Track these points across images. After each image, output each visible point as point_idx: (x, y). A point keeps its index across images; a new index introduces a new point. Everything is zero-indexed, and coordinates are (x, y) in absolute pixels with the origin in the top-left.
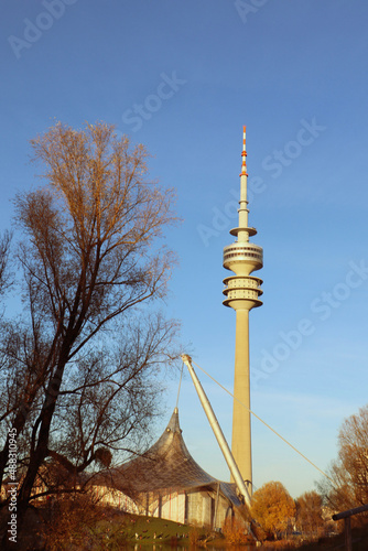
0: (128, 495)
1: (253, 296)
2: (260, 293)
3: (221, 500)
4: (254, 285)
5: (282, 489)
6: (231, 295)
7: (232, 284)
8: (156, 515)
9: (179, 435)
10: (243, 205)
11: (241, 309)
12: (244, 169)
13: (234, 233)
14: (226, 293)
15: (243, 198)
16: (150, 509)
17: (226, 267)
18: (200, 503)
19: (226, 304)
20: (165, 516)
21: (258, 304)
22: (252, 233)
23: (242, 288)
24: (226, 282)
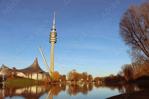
0: (24, 74)
1: (55, 41)
2: (56, 40)
3: (45, 75)
4: (55, 39)
5: (58, 72)
6: (51, 40)
7: (51, 38)
8: (31, 78)
9: (37, 62)
10: (54, 25)
11: (53, 43)
12: (54, 19)
13: (52, 30)
14: (50, 40)
15: (54, 23)
16: (29, 77)
17: (50, 36)
18: (40, 76)
19: (50, 42)
20: (33, 78)
21: (56, 42)
22: (55, 30)
23: (53, 39)
24: (50, 38)
